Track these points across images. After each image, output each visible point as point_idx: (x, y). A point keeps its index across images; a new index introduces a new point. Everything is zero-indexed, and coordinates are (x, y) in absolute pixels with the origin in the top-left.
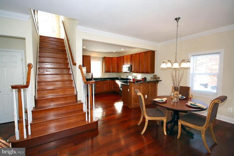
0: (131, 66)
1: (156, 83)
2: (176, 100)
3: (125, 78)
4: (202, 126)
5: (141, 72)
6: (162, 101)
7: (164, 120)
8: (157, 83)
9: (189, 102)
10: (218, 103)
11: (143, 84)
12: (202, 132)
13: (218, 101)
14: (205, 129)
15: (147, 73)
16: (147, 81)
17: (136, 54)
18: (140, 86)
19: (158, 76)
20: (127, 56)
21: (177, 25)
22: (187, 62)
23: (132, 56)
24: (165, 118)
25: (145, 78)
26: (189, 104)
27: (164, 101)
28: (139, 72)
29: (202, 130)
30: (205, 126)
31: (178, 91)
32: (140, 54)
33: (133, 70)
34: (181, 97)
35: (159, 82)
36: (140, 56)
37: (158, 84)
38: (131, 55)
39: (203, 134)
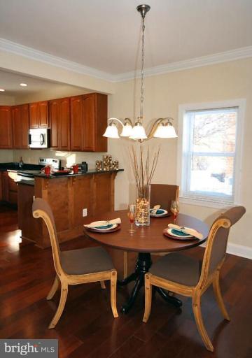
0: (49, 132)
1: (110, 177)
2: (143, 221)
3: (37, 163)
4: (195, 286)
5: (72, 148)
6: (109, 226)
7: (112, 280)
8: (112, 176)
9: (169, 225)
10: (223, 226)
11: (73, 181)
12: (193, 300)
13: (225, 223)
14: (199, 293)
15: (88, 150)
16: (89, 171)
17: (61, 100)
18: (66, 186)
19: (114, 160)
20: (38, 104)
21: (144, 26)
22: (166, 125)
23: (52, 104)
24: (114, 274)
25: (84, 163)
26: (169, 231)
27: (114, 226)
28: (69, 149)
29: (193, 297)
30: (199, 284)
31: (147, 197)
32: (69, 99)
33: (54, 143)
34: (158, 213)
35: (118, 174)
36: (70, 107)
37: (115, 180)
38: (49, 103)
39: (196, 305)
